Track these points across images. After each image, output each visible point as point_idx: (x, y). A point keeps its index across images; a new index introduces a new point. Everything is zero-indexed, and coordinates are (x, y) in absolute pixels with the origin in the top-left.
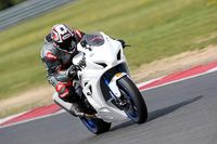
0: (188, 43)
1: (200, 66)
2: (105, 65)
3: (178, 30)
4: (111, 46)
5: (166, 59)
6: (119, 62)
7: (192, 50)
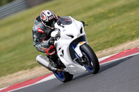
0: (23, 65)
1: (31, 80)
2: (72, 37)
3: (16, 57)
4: (76, 25)
5: (9, 76)
6: (82, 35)
7: (26, 69)
